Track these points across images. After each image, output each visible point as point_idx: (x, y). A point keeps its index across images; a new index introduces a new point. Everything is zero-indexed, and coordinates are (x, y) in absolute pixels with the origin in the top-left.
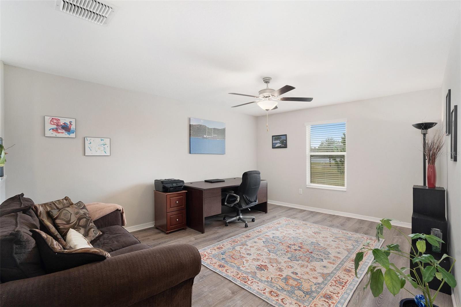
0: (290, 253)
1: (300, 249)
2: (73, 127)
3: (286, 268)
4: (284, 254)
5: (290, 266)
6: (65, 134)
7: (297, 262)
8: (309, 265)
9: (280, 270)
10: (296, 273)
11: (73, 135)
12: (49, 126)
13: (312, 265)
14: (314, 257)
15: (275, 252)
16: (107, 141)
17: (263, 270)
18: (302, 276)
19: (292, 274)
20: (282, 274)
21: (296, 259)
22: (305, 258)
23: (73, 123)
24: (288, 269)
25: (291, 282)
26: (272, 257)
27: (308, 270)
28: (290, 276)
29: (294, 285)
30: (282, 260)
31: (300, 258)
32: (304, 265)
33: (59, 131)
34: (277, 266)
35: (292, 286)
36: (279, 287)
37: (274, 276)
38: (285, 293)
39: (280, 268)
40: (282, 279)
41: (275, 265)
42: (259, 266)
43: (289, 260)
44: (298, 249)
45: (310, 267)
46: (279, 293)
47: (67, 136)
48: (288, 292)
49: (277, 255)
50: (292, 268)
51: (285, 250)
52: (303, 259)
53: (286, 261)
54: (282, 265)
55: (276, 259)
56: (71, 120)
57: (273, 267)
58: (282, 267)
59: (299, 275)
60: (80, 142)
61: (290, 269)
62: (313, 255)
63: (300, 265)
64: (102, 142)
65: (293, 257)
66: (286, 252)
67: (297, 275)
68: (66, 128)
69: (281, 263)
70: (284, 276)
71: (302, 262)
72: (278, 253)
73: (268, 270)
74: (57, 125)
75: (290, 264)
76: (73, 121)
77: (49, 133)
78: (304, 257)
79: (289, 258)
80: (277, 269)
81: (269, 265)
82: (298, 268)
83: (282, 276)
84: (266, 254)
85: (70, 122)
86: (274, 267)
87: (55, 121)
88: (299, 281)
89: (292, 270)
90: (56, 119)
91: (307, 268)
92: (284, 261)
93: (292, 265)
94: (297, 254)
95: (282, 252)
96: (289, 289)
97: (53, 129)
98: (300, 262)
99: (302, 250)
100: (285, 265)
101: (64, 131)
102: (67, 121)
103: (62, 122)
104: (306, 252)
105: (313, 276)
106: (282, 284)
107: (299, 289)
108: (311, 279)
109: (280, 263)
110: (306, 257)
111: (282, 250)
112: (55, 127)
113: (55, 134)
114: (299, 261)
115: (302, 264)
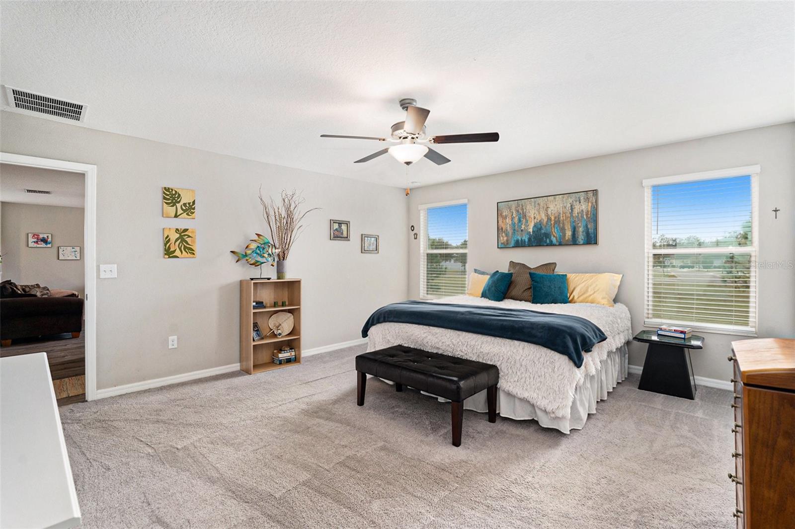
2: (50, 240)
6: (43, 245)
11: (49, 246)
12: (31, 240)
16: (78, 249)
23: (50, 237)
33: (39, 243)
47: (45, 246)
56: (48, 235)
60: (55, 250)
64: (74, 250)
68: (45, 241)
74: (38, 239)
76: (50, 236)
77: (31, 245)
85: (47, 236)
87: (36, 236)
90: (36, 235)
97: (34, 242)
101: (42, 243)
102: (45, 236)
103: (41, 236)
112: (36, 240)
113: (35, 245)
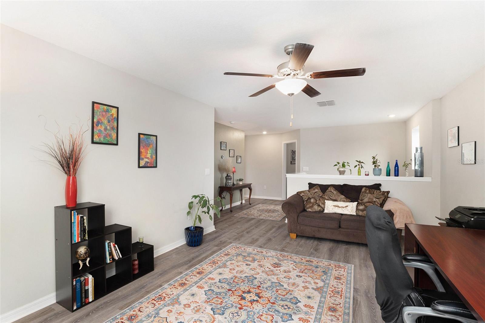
0: (255, 286)
1: (243, 294)
3: (257, 268)
4: (262, 282)
5: (253, 270)
7: (246, 275)
8: (235, 274)
9: (261, 266)
10: (247, 265)
13: (232, 274)
14: (228, 284)
15: (274, 284)
17: (275, 264)
18: (243, 263)
19: (251, 264)
20: (258, 263)
21: (248, 278)
22: (238, 280)
24: (254, 267)
25: (251, 259)
26: (273, 276)
27: (237, 269)
28: (252, 262)
29: (248, 257)
30: (262, 275)
31: (243, 281)
32: (240, 273)
34: (264, 269)
35: (249, 257)
36: (258, 255)
37: (264, 261)
38: (253, 253)
39: (261, 267)
40: (257, 259)
41: (267, 269)
42: (280, 266)
43: (254, 276)
44: (246, 294)
45: (235, 271)
46: (257, 253)
48: (251, 254)
49: (269, 280)
50: (251, 269)
51: (262, 289)
52: (240, 280)
53: (258, 274)
54: (261, 270)
55: (268, 275)
57: (268, 267)
58: (260, 268)
59: (245, 264)
61: (252, 267)
62: (228, 287)
63: (244, 273)
65: (251, 281)
66: (260, 286)
67: (246, 264)
69: (261, 271)
70: (256, 261)
71: (242, 276)
72: (269, 284)
73: (271, 264)
75: (253, 272)
78: (239, 282)
79: (256, 279)
80: (264, 266)
81: (272, 268)
82: (245, 270)
83: (258, 262)
84: (282, 279)
86: (266, 267)
88: (244, 260)
89: (250, 267)
91: (237, 271)
92: (259, 274)
93: (251, 271)
94: (247, 285)
95: (265, 286)
96: (251, 255)
98: (243, 276)
99: (240, 293)
100: (258, 270)
104: (235, 290)
105: (233, 265)
106: (257, 257)
107: (245, 256)
108: (235, 263)
109: (263, 272)
110: (237, 283)
111: (266, 288)
114: (245, 277)
115: (242, 273)
